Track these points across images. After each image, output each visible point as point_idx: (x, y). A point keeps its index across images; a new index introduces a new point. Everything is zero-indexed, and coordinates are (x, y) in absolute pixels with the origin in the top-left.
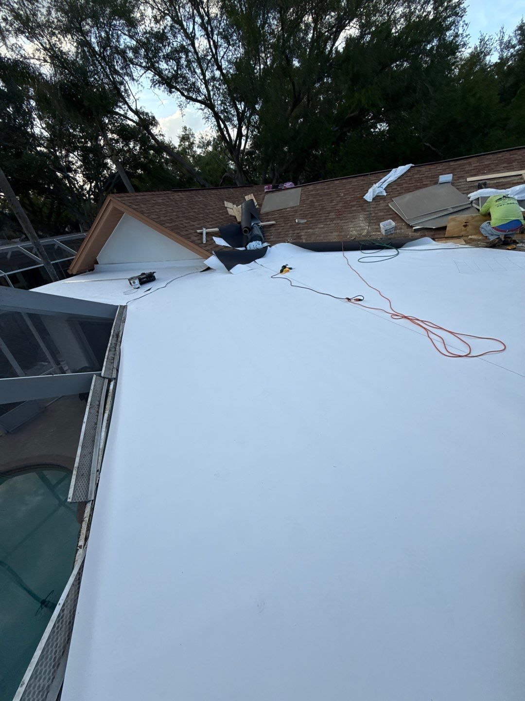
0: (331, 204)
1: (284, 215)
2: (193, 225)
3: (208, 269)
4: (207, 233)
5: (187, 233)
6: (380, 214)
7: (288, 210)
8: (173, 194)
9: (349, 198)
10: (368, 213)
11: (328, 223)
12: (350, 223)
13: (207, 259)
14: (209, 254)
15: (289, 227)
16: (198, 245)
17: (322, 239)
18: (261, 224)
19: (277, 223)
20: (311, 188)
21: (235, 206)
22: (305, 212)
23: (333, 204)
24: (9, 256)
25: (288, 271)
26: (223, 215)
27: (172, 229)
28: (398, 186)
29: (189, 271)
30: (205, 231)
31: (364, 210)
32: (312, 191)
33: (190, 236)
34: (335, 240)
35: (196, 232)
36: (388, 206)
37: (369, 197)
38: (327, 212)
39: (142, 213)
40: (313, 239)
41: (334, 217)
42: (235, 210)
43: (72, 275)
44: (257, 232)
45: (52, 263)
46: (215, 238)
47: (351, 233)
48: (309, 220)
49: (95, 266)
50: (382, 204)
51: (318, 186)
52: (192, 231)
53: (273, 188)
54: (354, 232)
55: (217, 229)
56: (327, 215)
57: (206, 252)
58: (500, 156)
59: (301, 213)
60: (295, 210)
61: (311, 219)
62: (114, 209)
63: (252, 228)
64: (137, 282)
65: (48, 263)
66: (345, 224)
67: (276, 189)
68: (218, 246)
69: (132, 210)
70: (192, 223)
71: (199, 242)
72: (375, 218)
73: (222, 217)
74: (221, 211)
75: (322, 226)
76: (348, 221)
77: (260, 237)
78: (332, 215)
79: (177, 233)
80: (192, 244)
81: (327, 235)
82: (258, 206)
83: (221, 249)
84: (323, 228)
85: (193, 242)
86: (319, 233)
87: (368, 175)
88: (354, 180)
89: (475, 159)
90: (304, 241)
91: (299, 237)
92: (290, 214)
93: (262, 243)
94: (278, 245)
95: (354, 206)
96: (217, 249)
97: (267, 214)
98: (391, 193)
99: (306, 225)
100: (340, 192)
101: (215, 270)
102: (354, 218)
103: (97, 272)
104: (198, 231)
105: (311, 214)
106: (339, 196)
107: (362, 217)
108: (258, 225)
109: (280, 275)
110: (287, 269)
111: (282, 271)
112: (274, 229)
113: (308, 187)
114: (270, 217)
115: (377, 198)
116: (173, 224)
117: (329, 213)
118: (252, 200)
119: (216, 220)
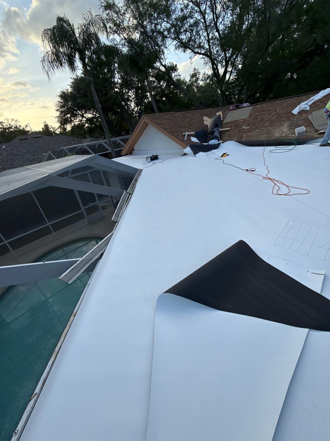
0: (268, 117)
1: (236, 125)
2: (182, 130)
3: (185, 154)
4: (188, 135)
5: (177, 134)
6: (299, 123)
7: (240, 121)
8: (175, 113)
9: (282, 112)
10: (291, 122)
11: (263, 129)
12: (277, 129)
13: (185, 148)
14: (186, 146)
15: (237, 131)
16: (181, 141)
17: (256, 139)
18: (221, 130)
19: (232, 129)
20: (259, 106)
21: (209, 119)
22: (250, 122)
23: (271, 116)
25: (226, 156)
26: (200, 125)
28: (321, 103)
29: (175, 155)
30: (187, 133)
31: (289, 120)
32: (259, 108)
33: (179, 136)
34: (263, 139)
35: (182, 134)
36: (308, 117)
37: (295, 111)
38: (264, 122)
39: (157, 124)
40: (249, 139)
41: (268, 125)
42: (208, 121)
44: (217, 134)
45: (115, 150)
46: (192, 138)
47: (275, 135)
48: (251, 127)
49: (133, 151)
50: (304, 116)
51: (264, 105)
52: (180, 134)
53: (235, 107)
54: (277, 134)
55: (194, 133)
56: (264, 124)
57: (185, 145)
59: (248, 122)
60: (244, 121)
61: (253, 126)
62: (145, 122)
63: (214, 132)
64: (149, 159)
65: (113, 150)
66: (273, 129)
67: (237, 107)
68: (193, 142)
69: (153, 123)
70: (181, 129)
71: (183, 139)
72: (295, 125)
73: (200, 126)
74: (200, 123)
75: (258, 131)
76: (276, 127)
77: (218, 137)
78: (267, 124)
79: (172, 135)
80: (178, 140)
81: (259, 136)
82: (222, 119)
83: (194, 144)
84: (259, 132)
85: (179, 139)
86: (255, 135)
87: (301, 95)
88: (290, 100)
90: (244, 140)
91: (242, 137)
92: (240, 123)
93: (218, 141)
94: (227, 142)
95: (283, 117)
96: (191, 144)
97: (227, 123)
98: (314, 108)
99: (248, 130)
100: (277, 108)
101: (188, 155)
102: (281, 125)
103: (133, 155)
104: (183, 134)
105: (253, 123)
106: (276, 111)
107: (286, 125)
108: (218, 130)
109: (221, 158)
110: (225, 155)
111: (222, 156)
112: (229, 132)
113: (258, 106)
114: (228, 125)
115: (301, 112)
116: (171, 130)
117: (265, 123)
118: (220, 115)
119: (195, 127)
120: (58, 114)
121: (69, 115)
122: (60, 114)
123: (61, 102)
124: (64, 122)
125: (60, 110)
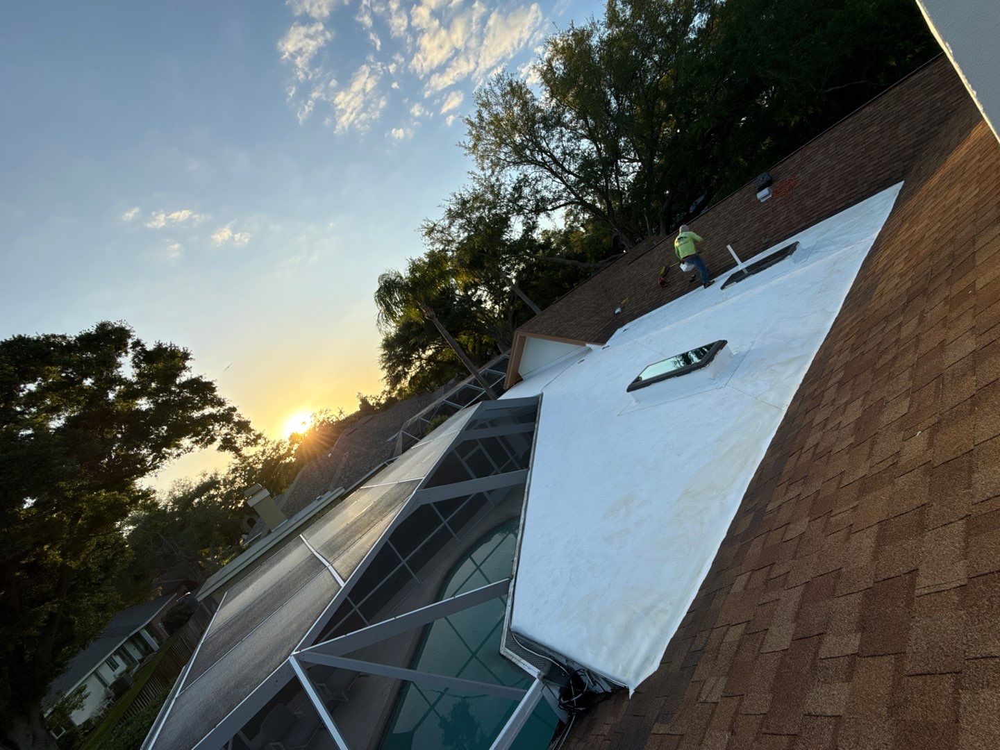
3: (589, 351)
13: (584, 346)
24: (457, 395)
27: (557, 335)
29: (576, 358)
39: (537, 332)
43: (507, 390)
49: (521, 378)
58: (822, 139)
69: (530, 333)
79: (561, 336)
89: (800, 152)
101: (593, 350)
103: (522, 382)
116: (558, 330)
120: (385, 372)
121: (400, 368)
122: (388, 371)
123: (385, 355)
124: (395, 380)
125: (387, 366)
